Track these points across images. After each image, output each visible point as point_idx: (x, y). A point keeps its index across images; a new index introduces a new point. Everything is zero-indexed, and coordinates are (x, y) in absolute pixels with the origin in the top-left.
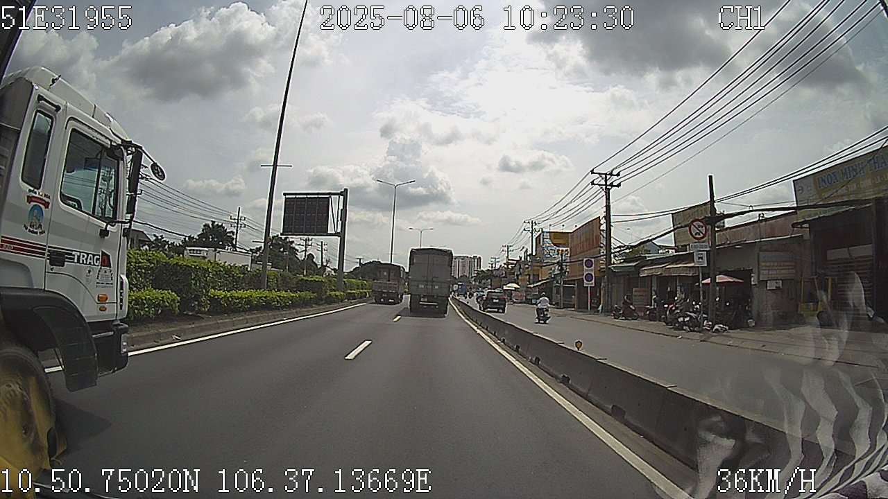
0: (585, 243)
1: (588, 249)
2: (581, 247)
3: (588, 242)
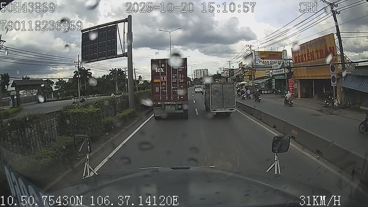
0: (315, 54)
1: (319, 57)
2: (308, 57)
3: (319, 53)
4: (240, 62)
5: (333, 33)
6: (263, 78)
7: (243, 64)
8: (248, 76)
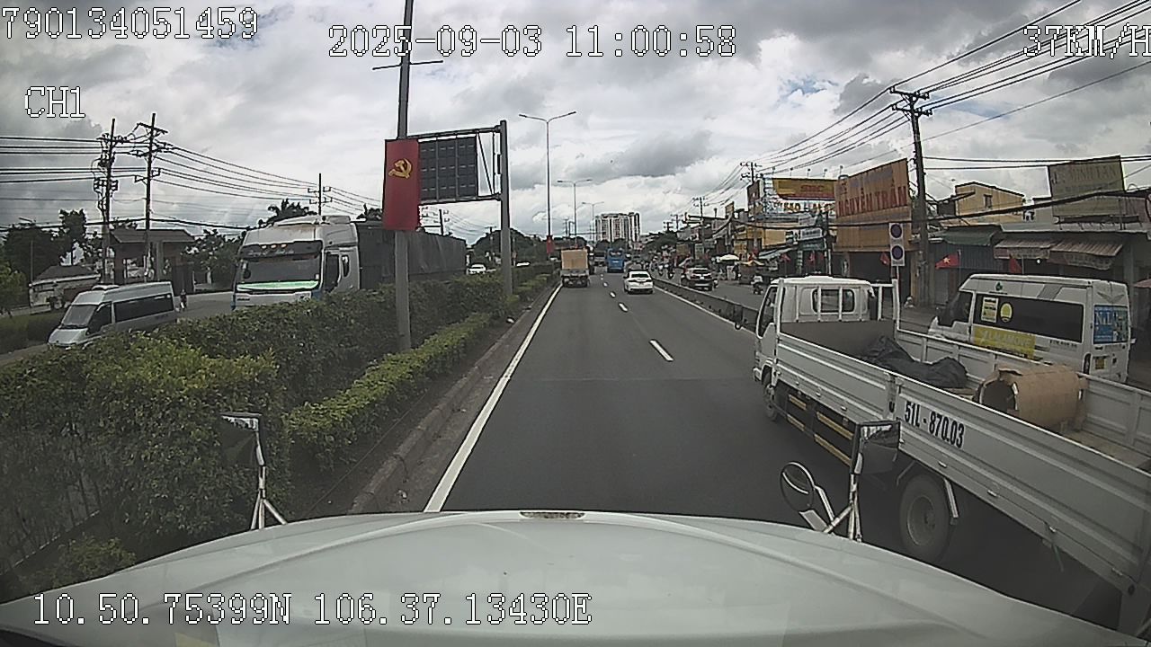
0: (874, 199)
1: (881, 207)
2: (863, 204)
3: (880, 197)
4: (729, 202)
5: (906, 159)
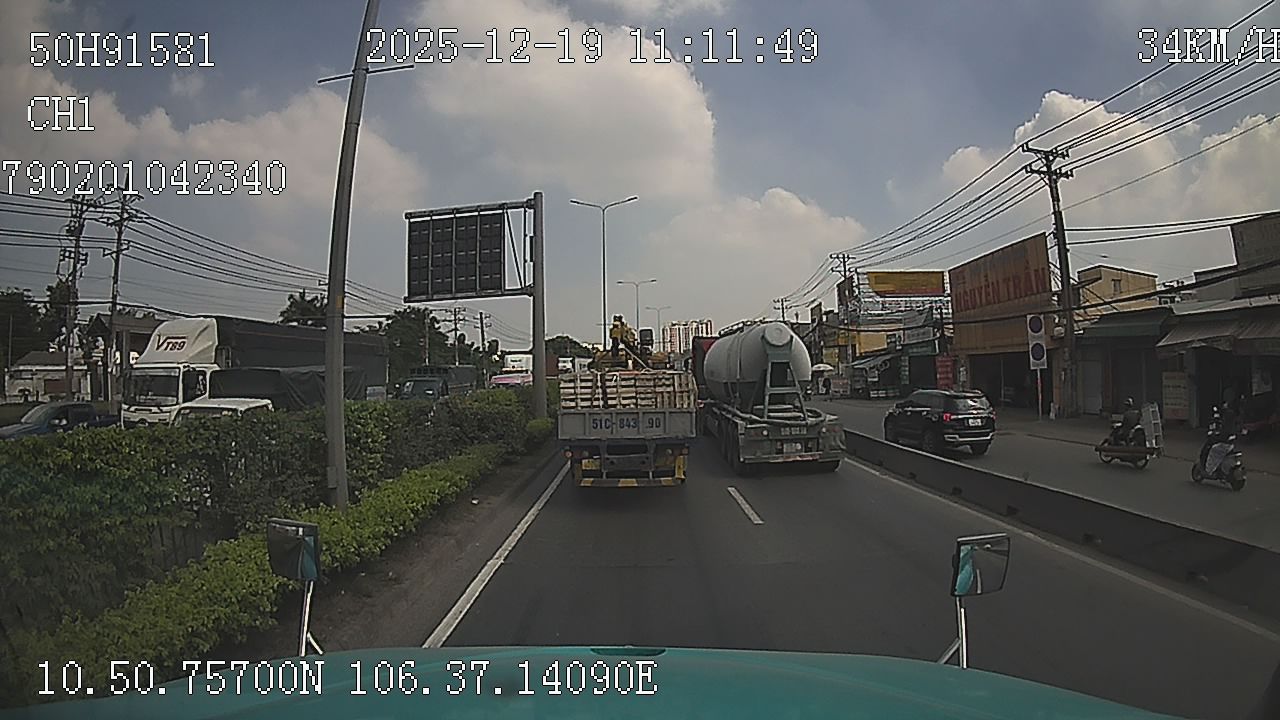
0: (1003, 287)
1: (1012, 296)
2: (988, 294)
3: (1011, 283)
4: (816, 303)
5: (1045, 233)
6: (875, 354)
7: (823, 309)
8: (834, 346)
